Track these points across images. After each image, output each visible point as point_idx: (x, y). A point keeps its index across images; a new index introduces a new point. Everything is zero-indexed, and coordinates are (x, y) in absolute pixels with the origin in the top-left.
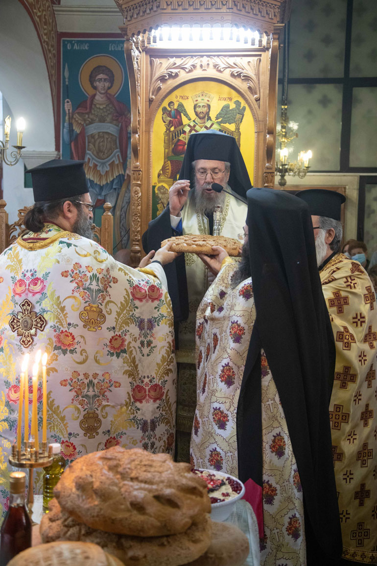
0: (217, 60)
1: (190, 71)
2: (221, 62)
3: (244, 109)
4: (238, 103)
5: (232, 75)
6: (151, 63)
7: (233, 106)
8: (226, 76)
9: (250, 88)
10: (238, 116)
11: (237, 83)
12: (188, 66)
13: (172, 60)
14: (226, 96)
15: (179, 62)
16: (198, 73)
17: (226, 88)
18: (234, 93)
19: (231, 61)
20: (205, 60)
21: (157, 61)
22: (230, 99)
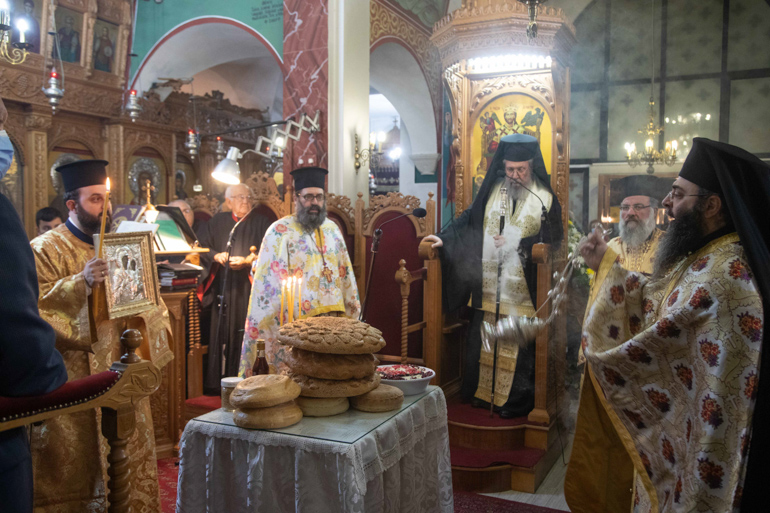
0: (519, 79)
1: (501, 88)
2: (524, 80)
3: (543, 114)
4: (538, 110)
5: (533, 89)
6: (471, 84)
7: (534, 112)
8: (528, 90)
9: (547, 98)
10: (538, 120)
11: (537, 94)
12: (499, 85)
13: (486, 81)
14: (528, 105)
15: (491, 82)
16: (506, 90)
17: (529, 99)
18: (535, 102)
19: (532, 78)
20: (511, 79)
21: (475, 83)
22: (532, 107)
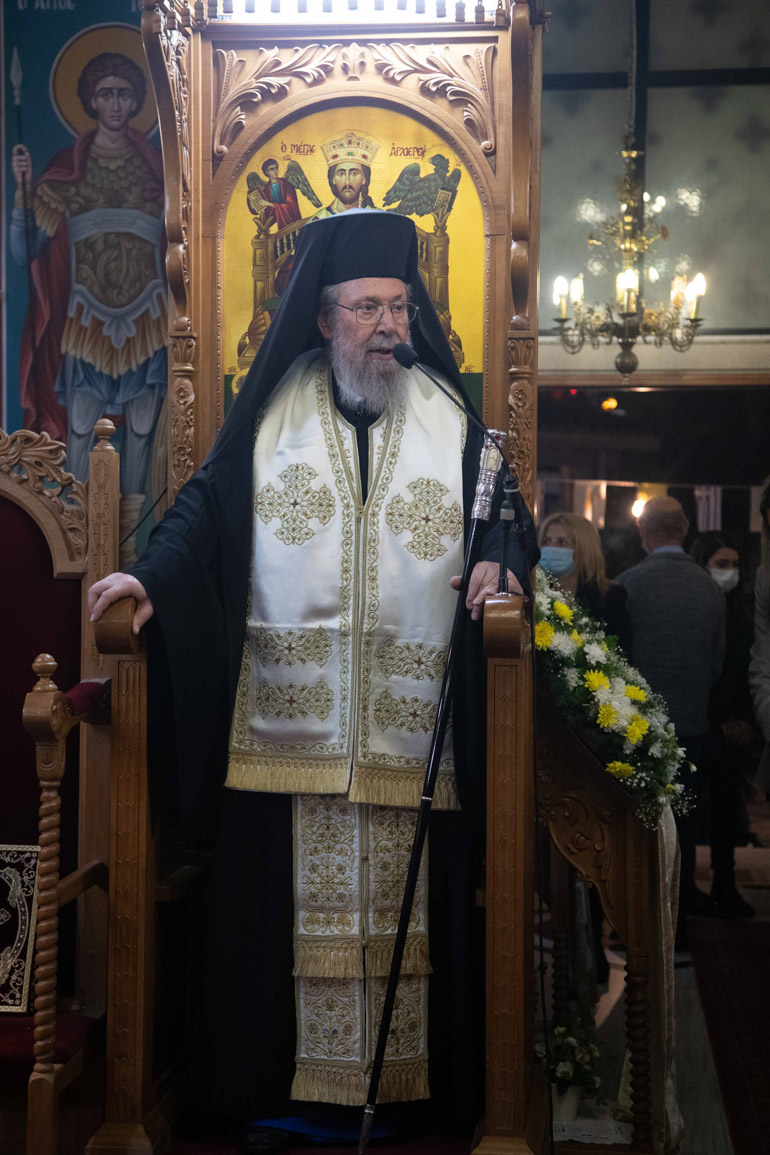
0: (385, 54)
1: (318, 81)
2: (395, 58)
3: (457, 175)
4: (440, 162)
5: (425, 91)
6: (218, 61)
7: (427, 169)
8: (408, 92)
9: (469, 123)
10: (442, 194)
11: (438, 110)
12: (310, 69)
13: (270, 54)
14: (408, 144)
15: (287, 58)
16: (337, 87)
17: (411, 125)
18: (430, 136)
19: (421, 54)
20: (353, 53)
21: (232, 57)
22: (422, 152)
